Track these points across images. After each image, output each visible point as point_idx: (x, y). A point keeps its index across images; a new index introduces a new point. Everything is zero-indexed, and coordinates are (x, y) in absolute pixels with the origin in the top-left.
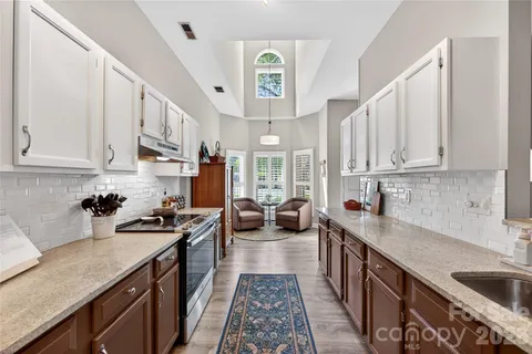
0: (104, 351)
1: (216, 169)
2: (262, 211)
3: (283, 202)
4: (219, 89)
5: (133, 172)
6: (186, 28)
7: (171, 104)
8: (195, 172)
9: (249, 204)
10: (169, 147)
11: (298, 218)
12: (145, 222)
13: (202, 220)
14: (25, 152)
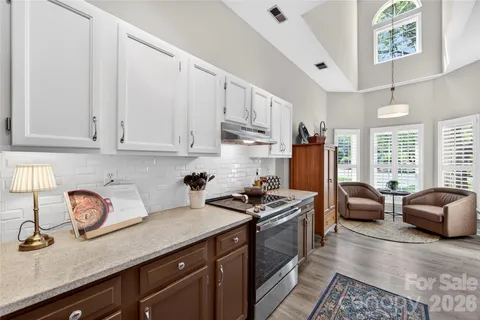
0: (147, 314)
1: (314, 150)
2: (381, 200)
3: (417, 190)
4: (321, 66)
5: (216, 154)
6: (275, 12)
7: (257, 89)
8: (288, 154)
9: (363, 189)
10: (255, 131)
11: (445, 218)
12: (236, 199)
13: (283, 203)
14: (122, 140)
